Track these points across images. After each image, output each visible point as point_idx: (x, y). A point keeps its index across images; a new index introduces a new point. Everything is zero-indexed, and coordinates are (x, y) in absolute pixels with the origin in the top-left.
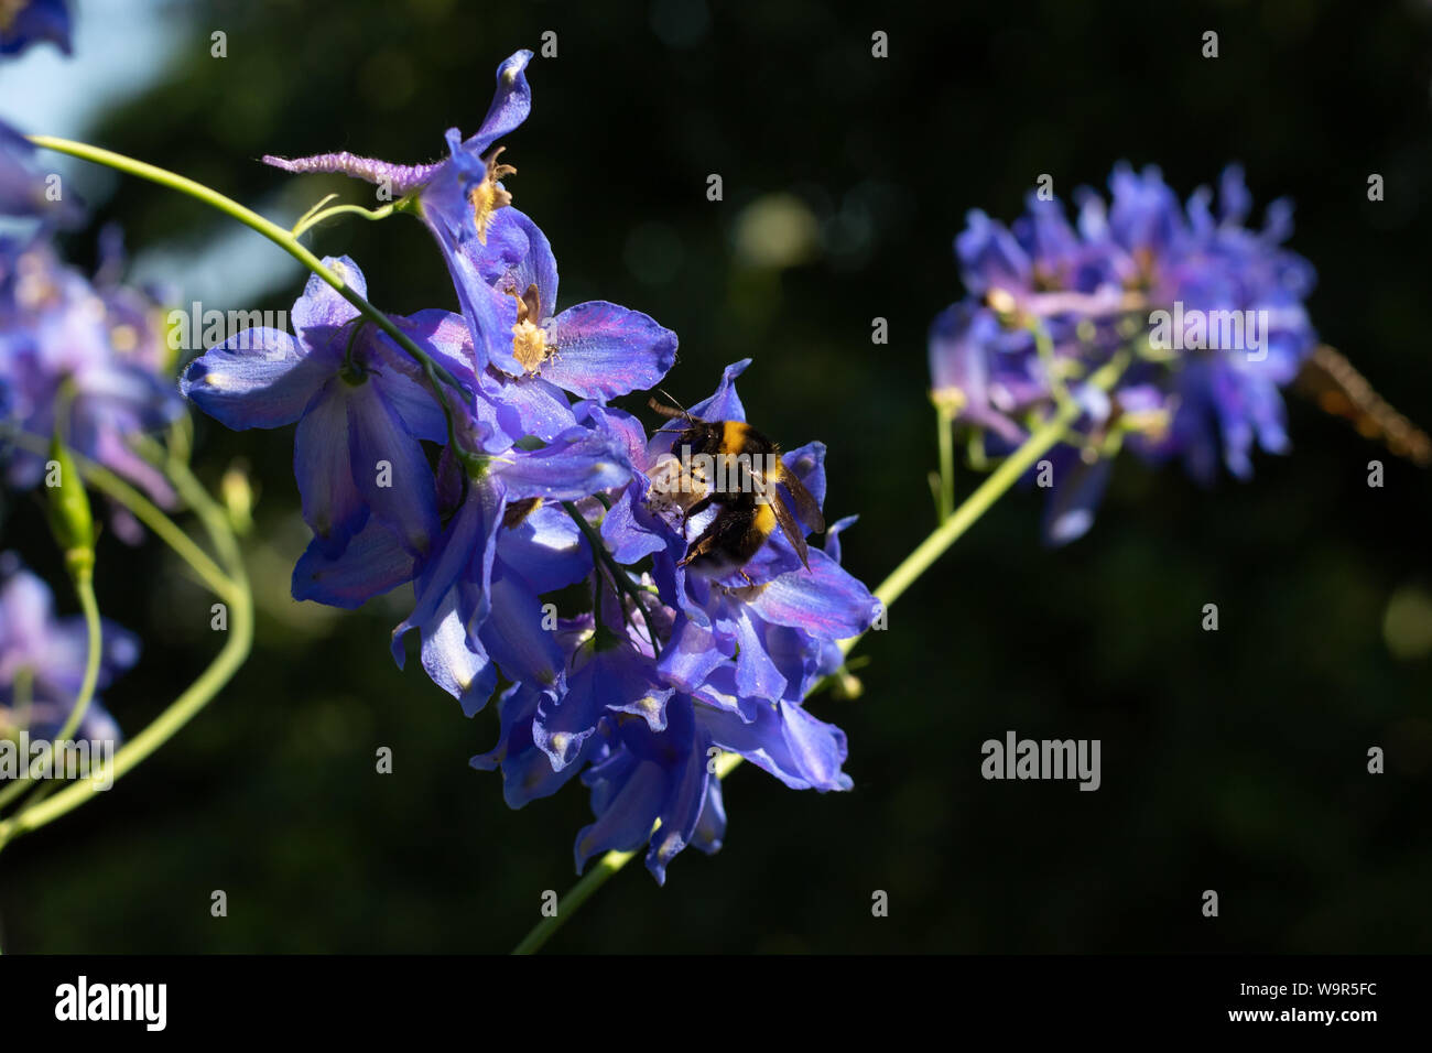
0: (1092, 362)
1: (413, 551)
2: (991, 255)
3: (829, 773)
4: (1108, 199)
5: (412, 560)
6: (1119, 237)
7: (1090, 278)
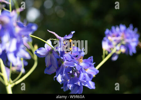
0: (118, 43)
1: (56, 69)
2: (109, 34)
3: (93, 87)
4: (119, 28)
5: (56, 70)
6: (120, 31)
7: (118, 36)
